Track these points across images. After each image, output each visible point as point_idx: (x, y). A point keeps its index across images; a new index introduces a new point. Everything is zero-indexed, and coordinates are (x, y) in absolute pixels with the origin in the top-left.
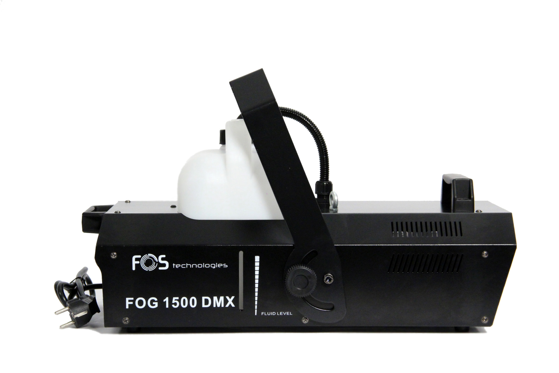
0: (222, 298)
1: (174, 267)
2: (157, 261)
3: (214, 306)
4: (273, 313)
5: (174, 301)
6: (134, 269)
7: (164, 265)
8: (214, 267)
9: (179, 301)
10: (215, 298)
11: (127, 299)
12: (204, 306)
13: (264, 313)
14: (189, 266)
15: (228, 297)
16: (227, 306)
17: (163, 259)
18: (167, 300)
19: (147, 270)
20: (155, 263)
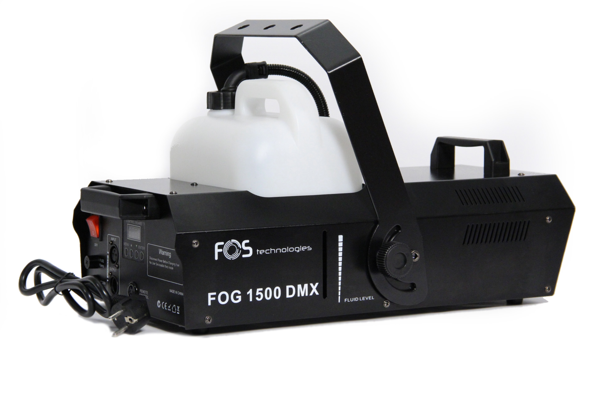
0: (306, 286)
1: (258, 254)
2: (241, 248)
3: (299, 295)
4: (356, 298)
5: (258, 293)
6: (216, 258)
7: (247, 252)
8: (298, 251)
9: (263, 292)
10: (299, 286)
11: (210, 294)
12: (288, 296)
13: (347, 300)
14: (273, 251)
15: (312, 285)
16: (311, 294)
17: (247, 245)
18: (250, 292)
19: (231, 259)
20: (238, 249)
